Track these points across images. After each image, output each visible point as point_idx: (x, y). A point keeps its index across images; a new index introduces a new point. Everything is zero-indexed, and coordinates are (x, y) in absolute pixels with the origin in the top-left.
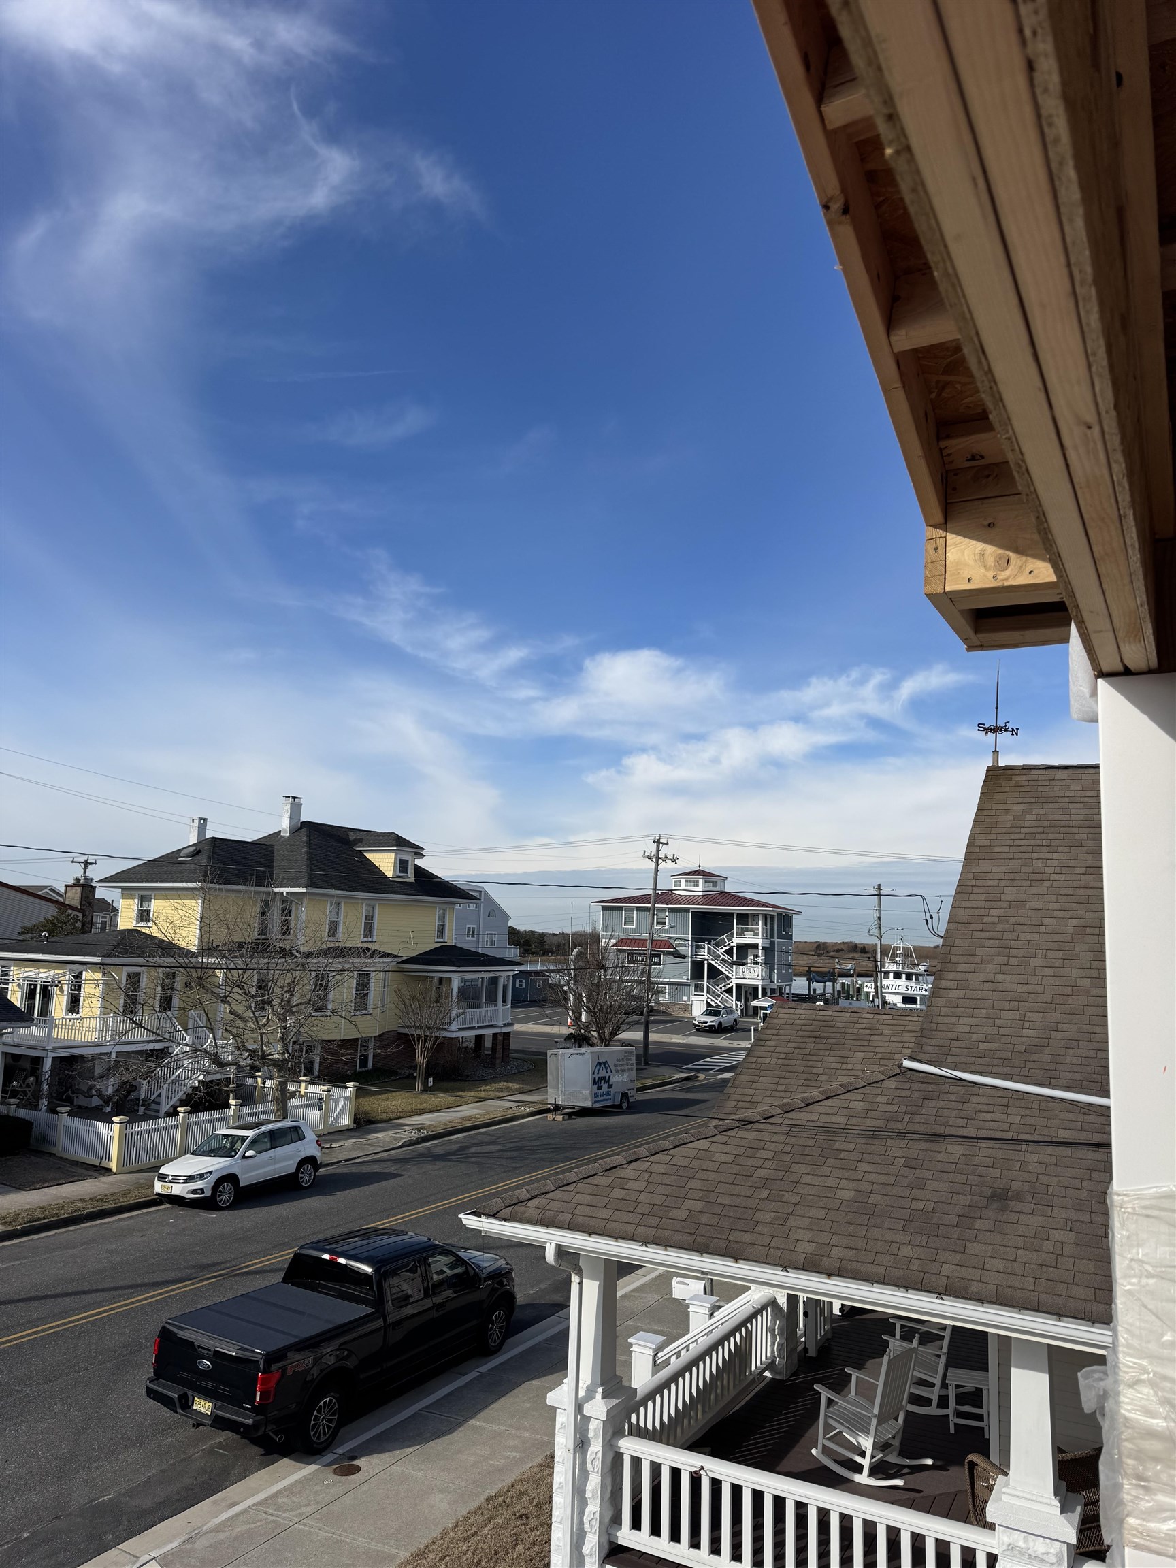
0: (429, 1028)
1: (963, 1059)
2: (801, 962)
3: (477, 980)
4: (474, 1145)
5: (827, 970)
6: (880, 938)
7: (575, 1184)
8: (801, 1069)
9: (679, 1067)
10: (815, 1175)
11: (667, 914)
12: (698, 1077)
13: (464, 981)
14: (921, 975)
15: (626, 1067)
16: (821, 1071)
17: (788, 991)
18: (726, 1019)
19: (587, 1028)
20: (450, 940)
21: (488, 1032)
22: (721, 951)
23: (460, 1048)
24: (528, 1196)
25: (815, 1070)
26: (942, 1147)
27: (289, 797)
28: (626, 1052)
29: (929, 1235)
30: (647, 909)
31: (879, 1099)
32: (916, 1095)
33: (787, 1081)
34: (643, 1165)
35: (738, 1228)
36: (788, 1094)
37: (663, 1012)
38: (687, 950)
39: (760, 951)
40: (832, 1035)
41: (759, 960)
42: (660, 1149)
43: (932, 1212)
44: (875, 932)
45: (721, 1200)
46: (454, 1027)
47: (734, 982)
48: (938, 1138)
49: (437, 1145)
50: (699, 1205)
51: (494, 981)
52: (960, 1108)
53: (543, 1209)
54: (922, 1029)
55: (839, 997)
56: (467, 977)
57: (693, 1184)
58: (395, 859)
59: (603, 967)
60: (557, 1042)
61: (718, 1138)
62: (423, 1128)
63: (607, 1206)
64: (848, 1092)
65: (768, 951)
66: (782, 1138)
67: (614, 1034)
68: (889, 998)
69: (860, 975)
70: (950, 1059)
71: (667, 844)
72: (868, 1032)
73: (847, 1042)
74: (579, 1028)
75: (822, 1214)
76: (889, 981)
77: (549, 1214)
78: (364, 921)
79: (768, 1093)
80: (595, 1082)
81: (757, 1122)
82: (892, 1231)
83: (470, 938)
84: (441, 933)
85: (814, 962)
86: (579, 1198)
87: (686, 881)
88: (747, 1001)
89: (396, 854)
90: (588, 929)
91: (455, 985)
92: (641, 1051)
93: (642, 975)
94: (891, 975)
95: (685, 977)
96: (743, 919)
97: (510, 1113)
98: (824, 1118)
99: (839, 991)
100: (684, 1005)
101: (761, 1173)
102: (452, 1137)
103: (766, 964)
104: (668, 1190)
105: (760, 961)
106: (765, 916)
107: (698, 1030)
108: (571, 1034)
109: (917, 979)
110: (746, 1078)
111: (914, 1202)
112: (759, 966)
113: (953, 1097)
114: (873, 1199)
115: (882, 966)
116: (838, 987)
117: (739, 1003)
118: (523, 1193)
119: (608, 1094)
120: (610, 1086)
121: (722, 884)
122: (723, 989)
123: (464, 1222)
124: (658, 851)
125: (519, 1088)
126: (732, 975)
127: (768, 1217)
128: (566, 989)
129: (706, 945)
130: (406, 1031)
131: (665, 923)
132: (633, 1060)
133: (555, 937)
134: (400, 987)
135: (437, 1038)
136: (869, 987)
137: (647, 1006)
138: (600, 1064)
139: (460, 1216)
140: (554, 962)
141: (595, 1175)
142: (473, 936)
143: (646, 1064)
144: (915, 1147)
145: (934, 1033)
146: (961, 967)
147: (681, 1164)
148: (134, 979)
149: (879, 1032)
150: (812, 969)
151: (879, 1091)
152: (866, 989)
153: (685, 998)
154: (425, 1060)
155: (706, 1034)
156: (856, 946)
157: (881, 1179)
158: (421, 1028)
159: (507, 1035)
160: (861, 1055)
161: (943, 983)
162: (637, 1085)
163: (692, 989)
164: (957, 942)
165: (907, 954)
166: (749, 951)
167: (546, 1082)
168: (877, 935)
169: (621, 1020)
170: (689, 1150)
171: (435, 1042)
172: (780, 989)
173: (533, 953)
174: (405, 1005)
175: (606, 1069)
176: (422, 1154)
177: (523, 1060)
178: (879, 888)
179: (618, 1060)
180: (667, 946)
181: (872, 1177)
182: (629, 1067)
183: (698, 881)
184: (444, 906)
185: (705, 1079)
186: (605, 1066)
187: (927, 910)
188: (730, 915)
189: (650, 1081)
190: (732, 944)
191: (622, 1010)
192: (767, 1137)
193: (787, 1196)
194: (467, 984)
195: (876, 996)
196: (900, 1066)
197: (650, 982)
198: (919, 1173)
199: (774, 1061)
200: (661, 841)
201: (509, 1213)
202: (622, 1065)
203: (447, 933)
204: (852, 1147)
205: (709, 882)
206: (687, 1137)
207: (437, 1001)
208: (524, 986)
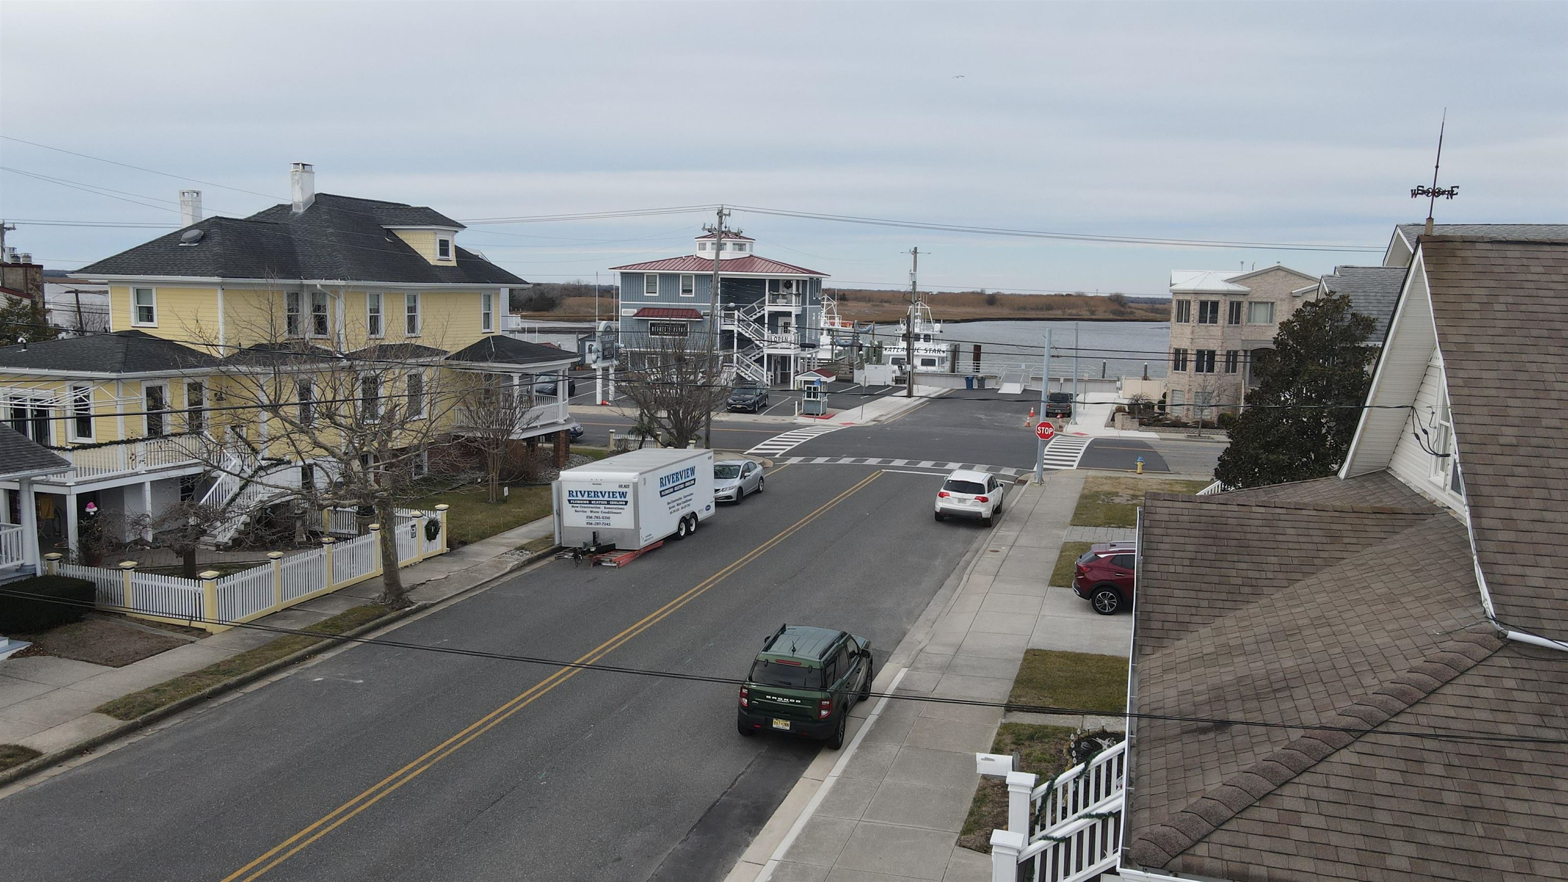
9: (742, 453)
11: (694, 280)
20: (497, 329)
22: (751, 319)
24: (1189, 840)
27: (298, 164)
30: (673, 276)
39: (793, 319)
41: (792, 328)
46: (518, 428)
47: (765, 352)
53: (1222, 859)
58: (434, 240)
62: (523, 548)
64: (1462, 673)
78: (406, 314)
84: (487, 322)
87: (713, 244)
88: (776, 370)
89: (434, 234)
95: (714, 348)
96: (775, 285)
106: (798, 283)
112: (791, 335)
117: (769, 373)
121: (751, 247)
122: (754, 359)
124: (721, 223)
126: (763, 344)
129: (736, 314)
131: (691, 291)
148: (154, 395)
166: (782, 319)
180: (694, 315)
183: (725, 244)
184: (488, 293)
185: (775, 466)
188: (761, 282)
190: (763, 312)
201: (1181, 866)
203: (492, 322)
205: (737, 245)
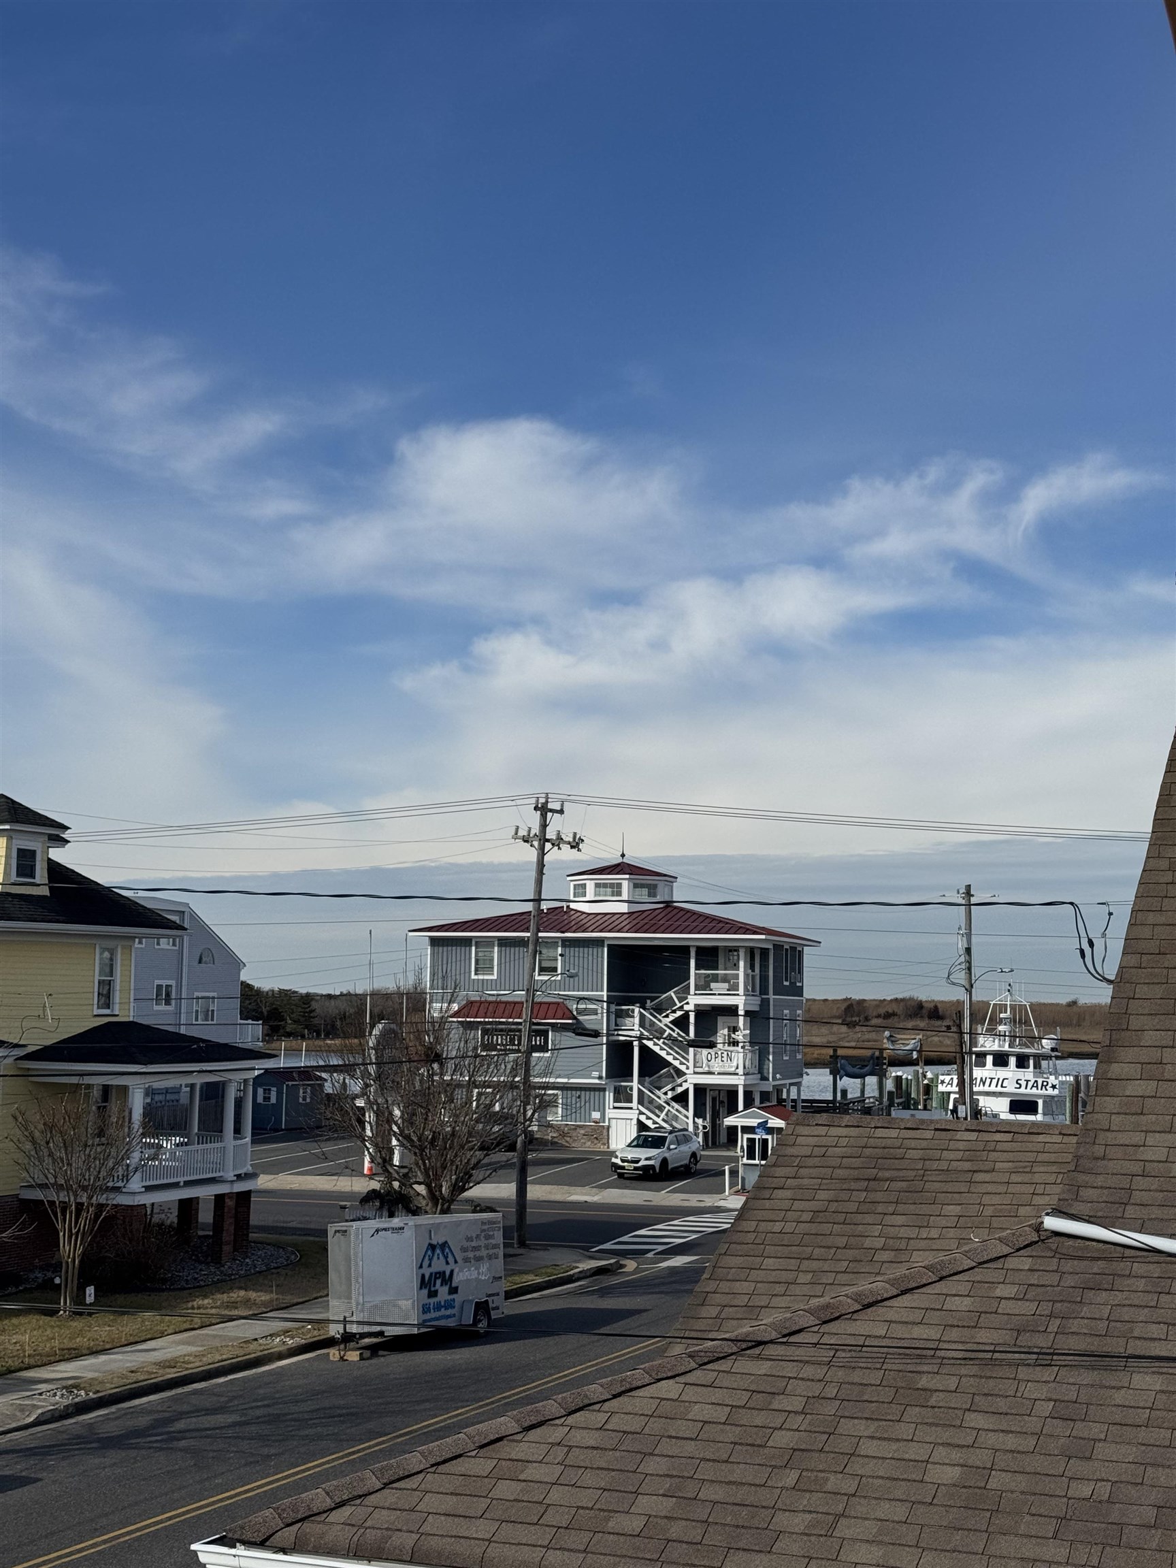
0: (84, 1188)
1: (1156, 1212)
2: (817, 1040)
3: (177, 1090)
4: (182, 1415)
5: (868, 1053)
6: (969, 990)
7: (421, 1476)
8: (842, 1241)
10: (885, 1439)
11: (560, 950)
12: (623, 1266)
13: (149, 1092)
14: (1047, 1057)
15: (484, 1253)
16: (879, 1243)
17: (794, 1095)
18: (676, 1154)
19: (405, 1179)
20: (125, 1010)
21: (206, 1193)
22: (665, 1021)
23: (148, 1227)
24: (329, 1503)
25: (868, 1243)
26: (1122, 1378)
28: (483, 1223)
29: (1104, 1545)
30: (522, 943)
31: (999, 1292)
32: (1069, 1281)
33: (815, 1265)
34: (554, 1433)
35: (741, 1545)
36: (818, 1289)
37: (553, 1143)
38: (599, 1019)
39: (741, 1019)
40: (901, 1174)
41: (739, 1036)
42: (587, 1402)
43: (1108, 1501)
44: (960, 977)
45: (708, 1493)
46: (135, 1184)
47: (690, 1082)
48: (1114, 1362)
49: (107, 1418)
50: (665, 1506)
51: (214, 1093)
52: (1153, 1304)
53: (361, 1526)
54: (1077, 1157)
55: (891, 1104)
56: (156, 1085)
57: (653, 1465)
58: (8, 848)
59: (438, 1058)
60: (344, 1207)
61: (698, 1376)
62: (77, 1387)
63: (487, 1515)
64: (941, 1279)
65: (757, 1018)
66: (820, 1372)
67: (458, 1188)
68: (985, 1103)
69: (930, 1062)
70: (1131, 1211)
71: (561, 812)
72: (967, 1166)
73: (928, 1186)
74: (390, 1179)
75: (900, 1512)
76: (985, 1072)
77: (371, 1535)
79: (780, 1289)
80: (424, 1283)
81: (771, 1342)
82: (1034, 1540)
83: (162, 1007)
84: (106, 998)
85: (841, 1039)
86: (431, 1502)
87: (597, 885)
88: (715, 1117)
89: (10, 839)
90: (406, 983)
91: (137, 1102)
92: (513, 1221)
93: (514, 1072)
94: (990, 1059)
95: (596, 1074)
96: (709, 957)
97: (254, 1351)
98: (899, 1331)
99: (890, 1093)
100: (594, 1129)
101: (782, 1439)
102: (137, 1402)
103: (752, 1043)
104: (603, 1480)
105: (740, 1038)
106: (751, 952)
107: (621, 1176)
108: (374, 1191)
109: (1037, 1066)
110: (738, 1261)
111: (1073, 1484)
112: (739, 1049)
113: (1141, 1284)
114: (997, 1481)
115: (973, 1043)
116: (889, 1085)
117: (700, 1121)
118: (318, 1497)
119: (449, 1305)
120: (454, 1290)
121: (666, 890)
122: (670, 1094)
123: (203, 1558)
124: (544, 826)
125: (271, 1301)
126: (688, 1067)
127: (798, 1522)
128: (360, 1103)
129: (637, 1010)
130: (38, 1195)
131: (555, 969)
132: (499, 1238)
133: (333, 1002)
134: (23, 1108)
135: (101, 1207)
136: (947, 1083)
137: (525, 1131)
138: (432, 1247)
139: (194, 1547)
140: (339, 1052)
141: (460, 1456)
142: (168, 1002)
143: (522, 1244)
144: (1071, 1380)
145: (1100, 1163)
146: (1150, 1038)
147: (625, 1428)
149: (989, 1166)
150: (840, 1052)
151: (998, 1276)
152: (941, 1088)
153: (596, 1115)
154: (79, 1252)
155: (635, 1183)
156: (920, 1005)
157: (1011, 1442)
158: (69, 1188)
159: (245, 1197)
160: (956, 1210)
161: (1116, 1069)
162: (505, 1286)
163: (609, 1096)
164: (1142, 990)
165: (1019, 1018)
166: (720, 1020)
167: (326, 1285)
168: (963, 982)
169: (473, 1161)
170: (641, 1401)
171: (97, 1216)
172: (779, 1090)
173: (289, 1035)
174: (34, 1142)
175: (446, 1257)
176: (78, 1437)
177: (278, 1246)
178: (968, 893)
179: (469, 1239)
180: (560, 1013)
181: (992, 1439)
182: (491, 1252)
183: (619, 886)
184: (110, 944)
185: (636, 1271)
186: (443, 1252)
187: (1083, 934)
188: (683, 951)
189: (531, 1277)
190: (686, 1008)
191: (475, 1142)
192: (789, 1370)
193: (833, 1482)
194: (157, 1098)
195: (961, 1100)
196: (1039, 1228)
197: (528, 1085)
198: (1080, 1429)
199: (789, 1227)
200: (550, 806)
201: (292, 1539)
202: (476, 1249)
203: (117, 997)
204: (952, 1383)
205: (642, 886)
206: (638, 1375)
207: (101, 1134)
208: (273, 1100)
